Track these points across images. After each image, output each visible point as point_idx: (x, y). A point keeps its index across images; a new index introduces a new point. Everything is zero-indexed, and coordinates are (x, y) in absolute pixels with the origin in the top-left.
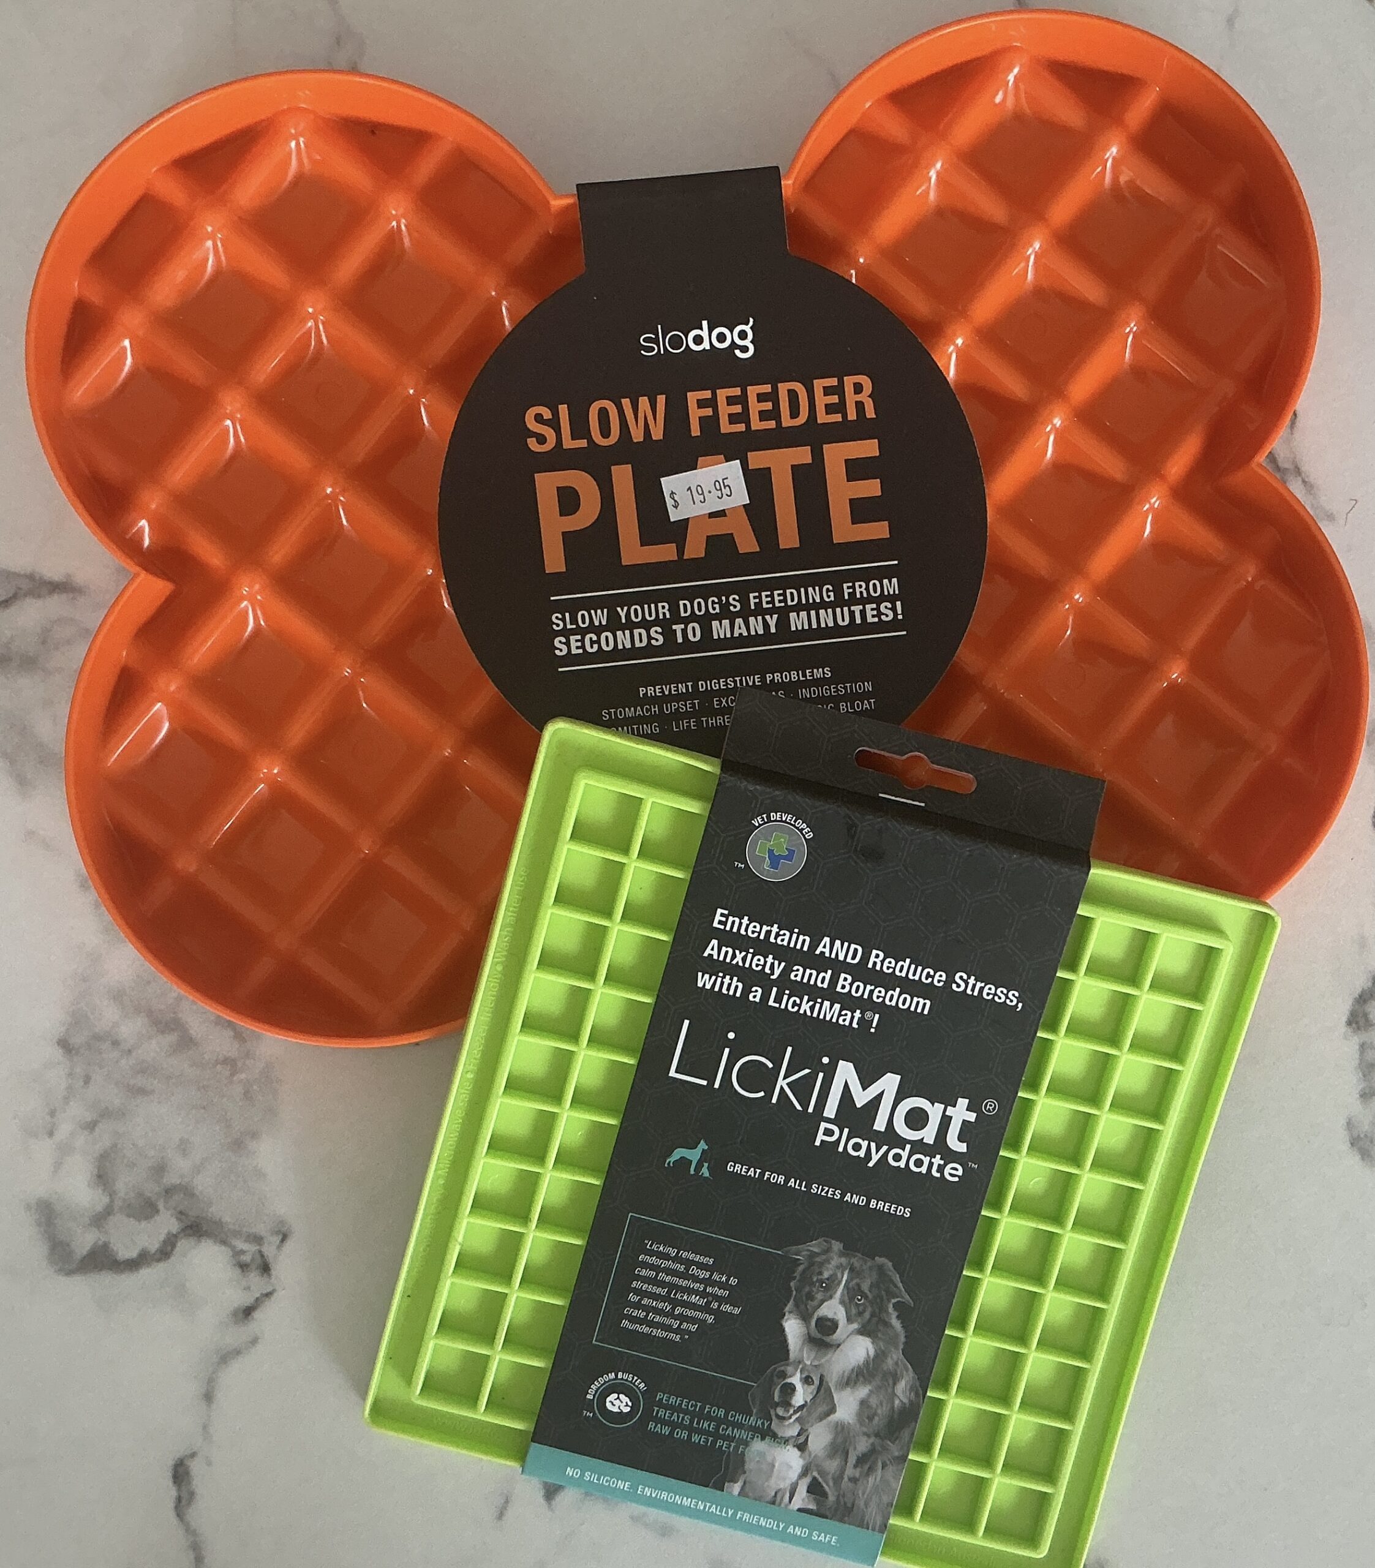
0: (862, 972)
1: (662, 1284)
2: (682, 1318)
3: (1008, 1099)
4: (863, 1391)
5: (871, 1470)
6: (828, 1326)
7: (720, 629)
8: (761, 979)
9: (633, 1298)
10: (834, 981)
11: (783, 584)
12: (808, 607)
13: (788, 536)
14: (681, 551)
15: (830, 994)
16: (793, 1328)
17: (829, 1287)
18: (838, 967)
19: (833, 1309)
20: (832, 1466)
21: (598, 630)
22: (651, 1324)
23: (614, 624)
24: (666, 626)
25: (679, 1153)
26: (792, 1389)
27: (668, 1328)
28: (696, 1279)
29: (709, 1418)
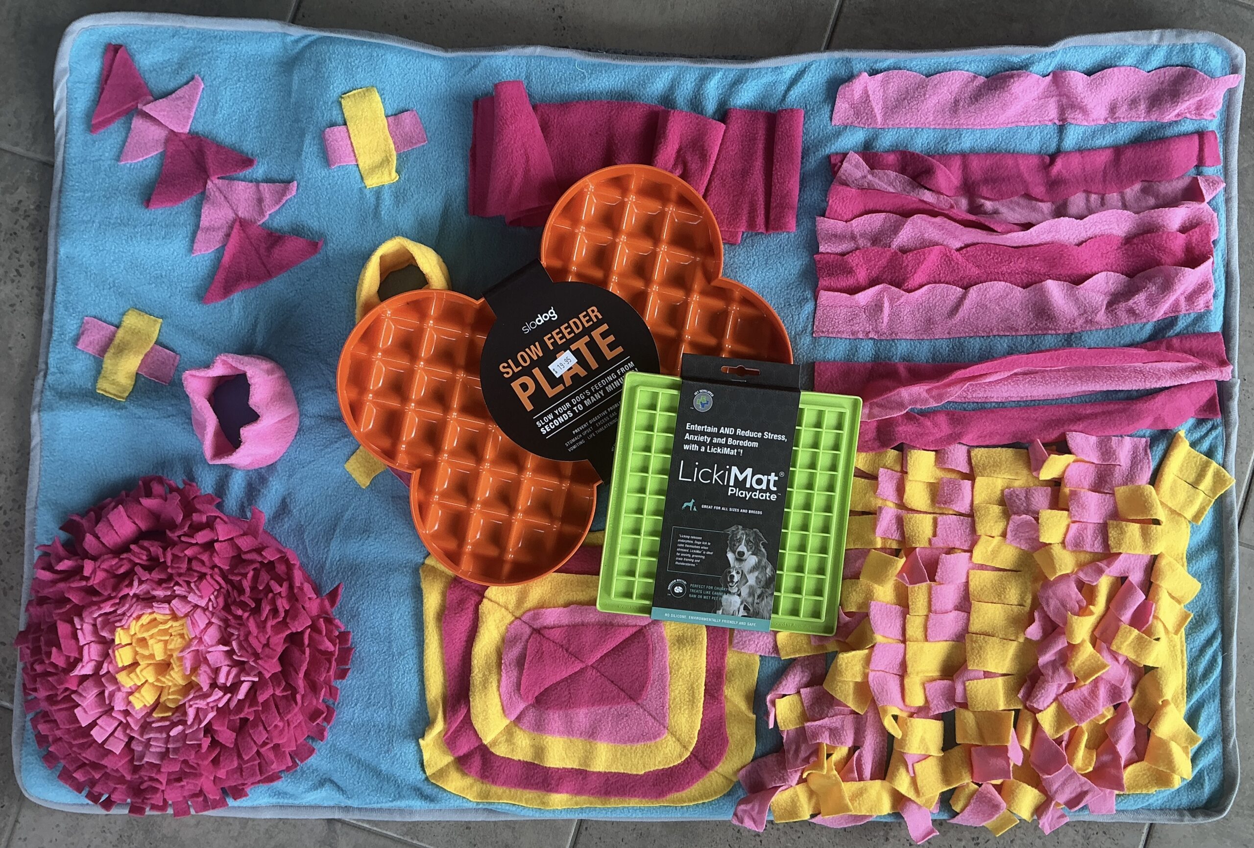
0: (735, 437)
1: (686, 548)
2: (695, 558)
3: (787, 471)
4: (756, 574)
5: (763, 599)
6: (742, 554)
7: (587, 403)
8: (704, 444)
9: (678, 554)
10: (727, 441)
11: (599, 380)
12: (610, 383)
13: (594, 365)
14: (564, 385)
15: (726, 445)
16: (730, 556)
17: (740, 541)
18: (727, 436)
19: (742, 548)
20: (750, 600)
21: (552, 421)
22: (685, 562)
23: (556, 417)
24: (571, 409)
25: (685, 505)
26: (733, 576)
27: (690, 562)
28: (697, 545)
29: (708, 590)
